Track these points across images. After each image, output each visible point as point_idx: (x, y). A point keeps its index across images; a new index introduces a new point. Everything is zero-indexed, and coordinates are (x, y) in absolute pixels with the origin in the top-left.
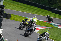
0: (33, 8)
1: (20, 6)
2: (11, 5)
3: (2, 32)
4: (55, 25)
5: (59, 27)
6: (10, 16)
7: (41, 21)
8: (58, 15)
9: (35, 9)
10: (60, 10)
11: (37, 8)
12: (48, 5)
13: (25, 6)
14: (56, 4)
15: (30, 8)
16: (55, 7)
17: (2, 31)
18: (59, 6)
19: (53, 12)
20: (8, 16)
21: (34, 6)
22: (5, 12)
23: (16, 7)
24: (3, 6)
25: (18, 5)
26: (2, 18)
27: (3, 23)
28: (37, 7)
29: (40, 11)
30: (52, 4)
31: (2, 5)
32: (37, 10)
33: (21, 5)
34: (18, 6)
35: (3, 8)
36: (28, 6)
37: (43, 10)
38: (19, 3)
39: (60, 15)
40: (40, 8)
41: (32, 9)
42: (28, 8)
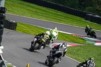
0: (54, 12)
1: (31, 9)
2: (17, 6)
3: (2, 52)
4: (89, 40)
5: (97, 44)
6: (15, 25)
7: (68, 33)
8: (95, 23)
9: (57, 15)
10: (98, 15)
11: (60, 13)
12: (79, 7)
13: (41, 10)
14: (92, 6)
15: (48, 12)
16: (90, 11)
17: (2, 50)
18: (97, 10)
19: (86, 19)
20: (12, 26)
21: (55, 9)
22: (7, 18)
23: (25, 10)
24: (5, 8)
25: (29, 8)
26: (2, 28)
27: (3, 36)
28: (61, 11)
29: (65, 17)
30: (85, 6)
31: (2, 8)
32: (60, 15)
33: (33, 7)
34: (28, 10)
35: (4, 13)
36: (45, 9)
37: (70, 16)
38: (31, 5)
39: (98, 23)
40: (65, 12)
41: (52, 14)
42: (45, 13)
